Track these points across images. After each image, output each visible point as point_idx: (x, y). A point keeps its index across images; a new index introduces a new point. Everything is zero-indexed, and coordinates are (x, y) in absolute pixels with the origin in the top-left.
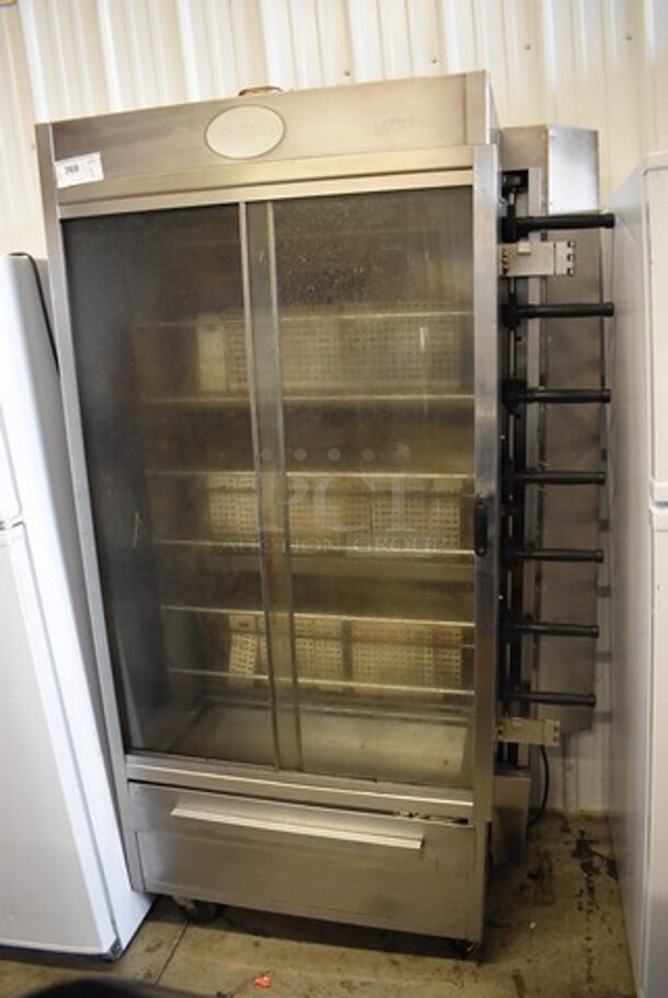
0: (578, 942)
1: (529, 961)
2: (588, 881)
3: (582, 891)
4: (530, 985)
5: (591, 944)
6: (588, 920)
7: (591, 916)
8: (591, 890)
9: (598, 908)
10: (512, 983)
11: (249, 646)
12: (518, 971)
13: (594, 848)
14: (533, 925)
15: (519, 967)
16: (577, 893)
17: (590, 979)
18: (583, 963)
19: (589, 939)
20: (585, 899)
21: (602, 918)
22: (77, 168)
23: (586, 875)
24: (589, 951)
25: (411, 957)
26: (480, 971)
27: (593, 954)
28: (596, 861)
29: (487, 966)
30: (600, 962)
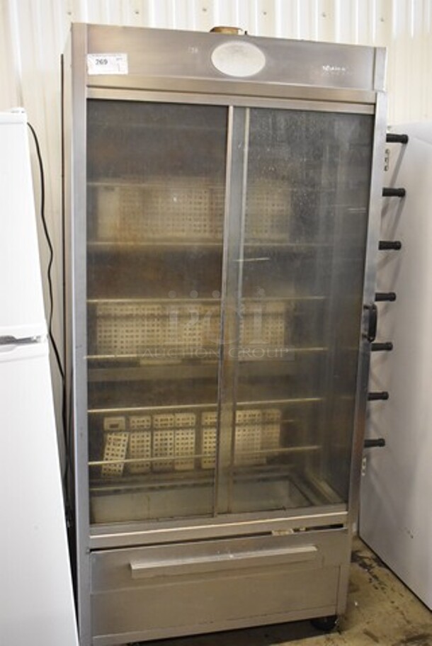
0: (388, 605)
1: (368, 623)
2: (370, 573)
3: (370, 579)
4: (378, 635)
5: (396, 604)
6: (385, 593)
7: (385, 590)
8: (376, 577)
9: (385, 585)
10: (366, 636)
11: (122, 442)
12: (365, 629)
13: (361, 555)
14: (356, 604)
15: (364, 628)
16: (368, 581)
17: (408, 622)
18: (398, 616)
19: (393, 602)
20: (375, 582)
21: (392, 589)
22: (106, 62)
23: (366, 570)
24: (397, 608)
25: (295, 642)
26: (343, 636)
27: (401, 608)
28: (366, 561)
29: (346, 633)
30: (407, 612)
